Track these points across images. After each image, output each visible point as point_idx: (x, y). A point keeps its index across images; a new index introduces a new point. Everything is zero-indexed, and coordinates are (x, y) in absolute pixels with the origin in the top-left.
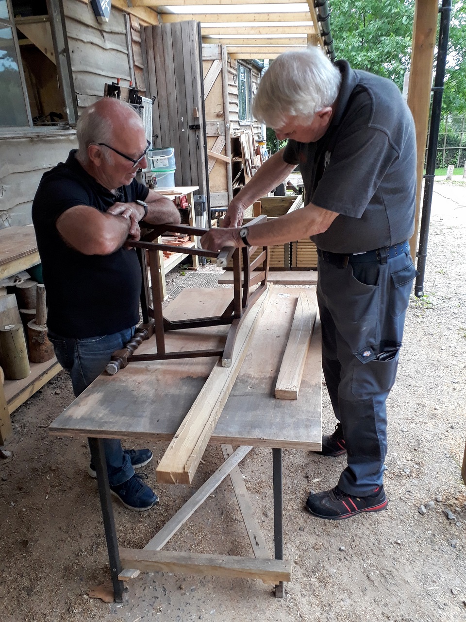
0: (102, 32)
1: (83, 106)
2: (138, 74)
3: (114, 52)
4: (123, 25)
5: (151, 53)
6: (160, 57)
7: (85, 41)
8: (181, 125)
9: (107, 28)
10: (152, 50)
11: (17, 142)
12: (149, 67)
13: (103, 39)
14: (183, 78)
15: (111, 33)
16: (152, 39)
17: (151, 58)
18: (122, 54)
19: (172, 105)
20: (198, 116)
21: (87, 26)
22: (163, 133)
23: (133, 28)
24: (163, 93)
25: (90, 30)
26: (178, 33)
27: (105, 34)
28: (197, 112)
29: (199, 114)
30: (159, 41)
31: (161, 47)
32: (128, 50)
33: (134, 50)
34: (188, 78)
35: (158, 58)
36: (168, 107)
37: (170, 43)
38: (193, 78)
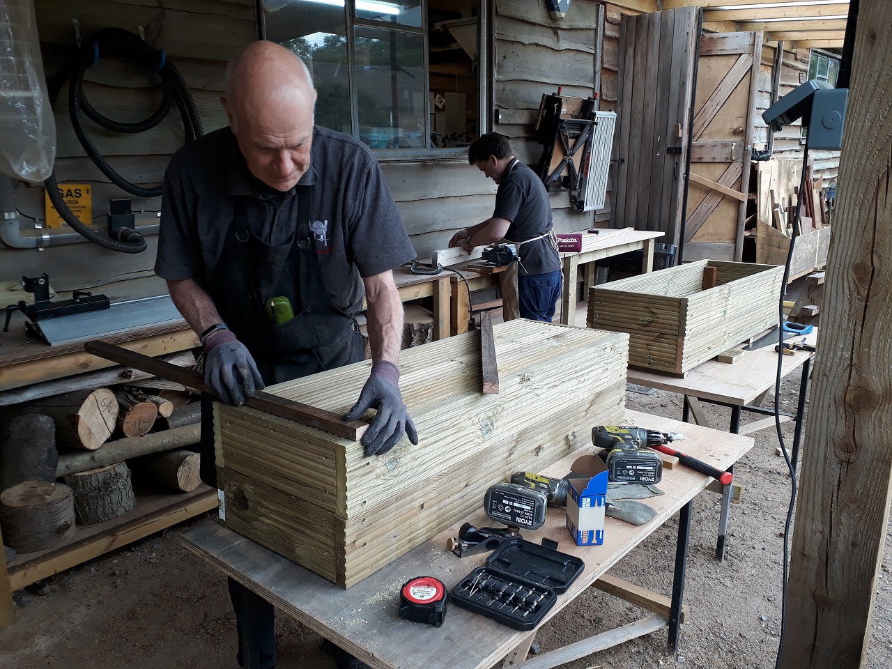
0: (555, 30)
1: (506, 122)
2: (608, 79)
3: (571, 54)
4: (594, 18)
5: (631, 51)
6: (642, 56)
7: (527, 43)
8: (657, 147)
9: (564, 25)
10: (633, 47)
11: (403, 166)
12: (626, 69)
13: (556, 38)
14: (668, 83)
15: (571, 29)
16: (634, 32)
17: (629, 57)
18: (585, 56)
19: (648, 120)
20: (680, 135)
21: (533, 24)
22: (631, 156)
23: (607, 21)
24: (640, 105)
25: (537, 29)
26: (670, 24)
27: (560, 32)
28: (680, 131)
29: (684, 134)
30: (644, 36)
31: (645, 43)
32: (595, 50)
33: (605, 48)
34: (675, 84)
35: (639, 58)
36: (643, 122)
37: (657, 37)
38: (681, 83)
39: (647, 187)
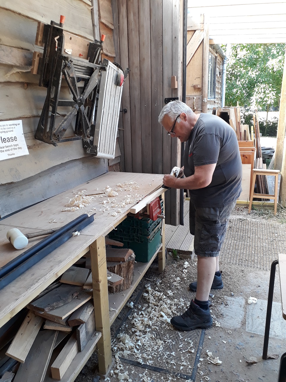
2: (106, 34)
5: (123, 10)
8: (155, 97)
12: (121, 28)
14: (160, 39)
17: (123, 16)
19: (145, 73)
20: (176, 87)
22: (133, 107)
28: (176, 82)
29: (179, 85)
31: (136, 2)
34: (167, 39)
35: (132, 17)
36: (141, 75)
38: (174, 38)
39: (149, 134)
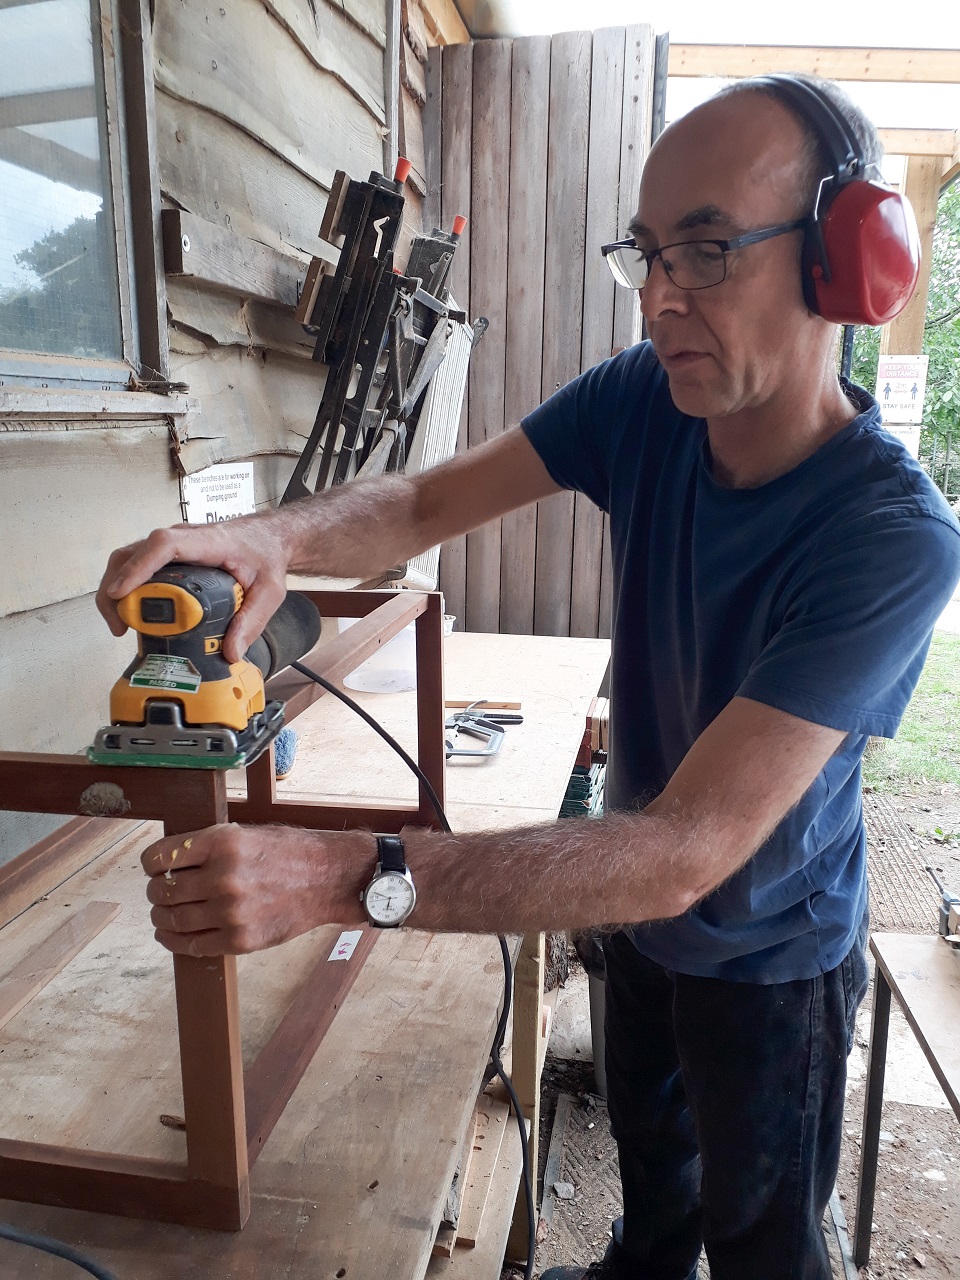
1: (206, 276)
3: (341, 93)
5: (460, 143)
6: (496, 158)
10: (466, 131)
12: (449, 193)
13: (312, 20)
15: (342, 12)
16: (468, 89)
18: (367, 119)
23: (408, 40)
24: (496, 292)
26: (579, 69)
27: (318, 6)
30: (498, 101)
31: (503, 122)
32: (388, 112)
33: (406, 117)
35: (486, 164)
37: (538, 105)
